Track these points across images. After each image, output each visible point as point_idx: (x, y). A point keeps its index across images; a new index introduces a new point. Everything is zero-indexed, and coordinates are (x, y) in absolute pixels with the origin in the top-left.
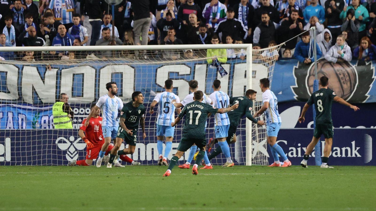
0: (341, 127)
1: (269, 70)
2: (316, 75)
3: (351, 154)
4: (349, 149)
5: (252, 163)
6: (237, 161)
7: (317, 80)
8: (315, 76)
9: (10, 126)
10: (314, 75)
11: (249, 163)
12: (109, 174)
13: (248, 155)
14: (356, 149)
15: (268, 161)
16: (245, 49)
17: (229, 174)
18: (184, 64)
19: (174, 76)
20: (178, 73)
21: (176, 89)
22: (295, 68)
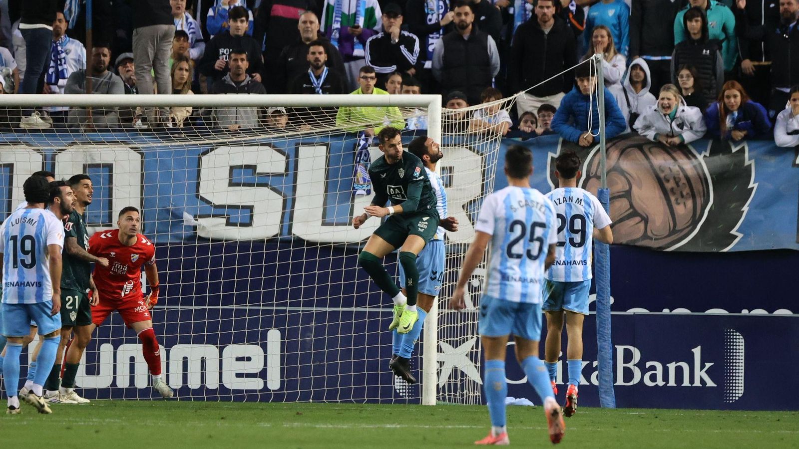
0: (666, 311)
1: (485, 162)
2: (604, 178)
3: (692, 380)
4: (685, 366)
5: (438, 399)
6: (401, 394)
7: (605, 190)
8: (601, 180)
10: (598, 178)
11: (430, 398)
12: (73, 422)
13: (427, 378)
14: (702, 367)
15: (480, 394)
16: (424, 107)
17: (378, 426)
18: (269, 145)
19: (243, 178)
20: (252, 169)
21: (249, 209)
22: (552, 158)
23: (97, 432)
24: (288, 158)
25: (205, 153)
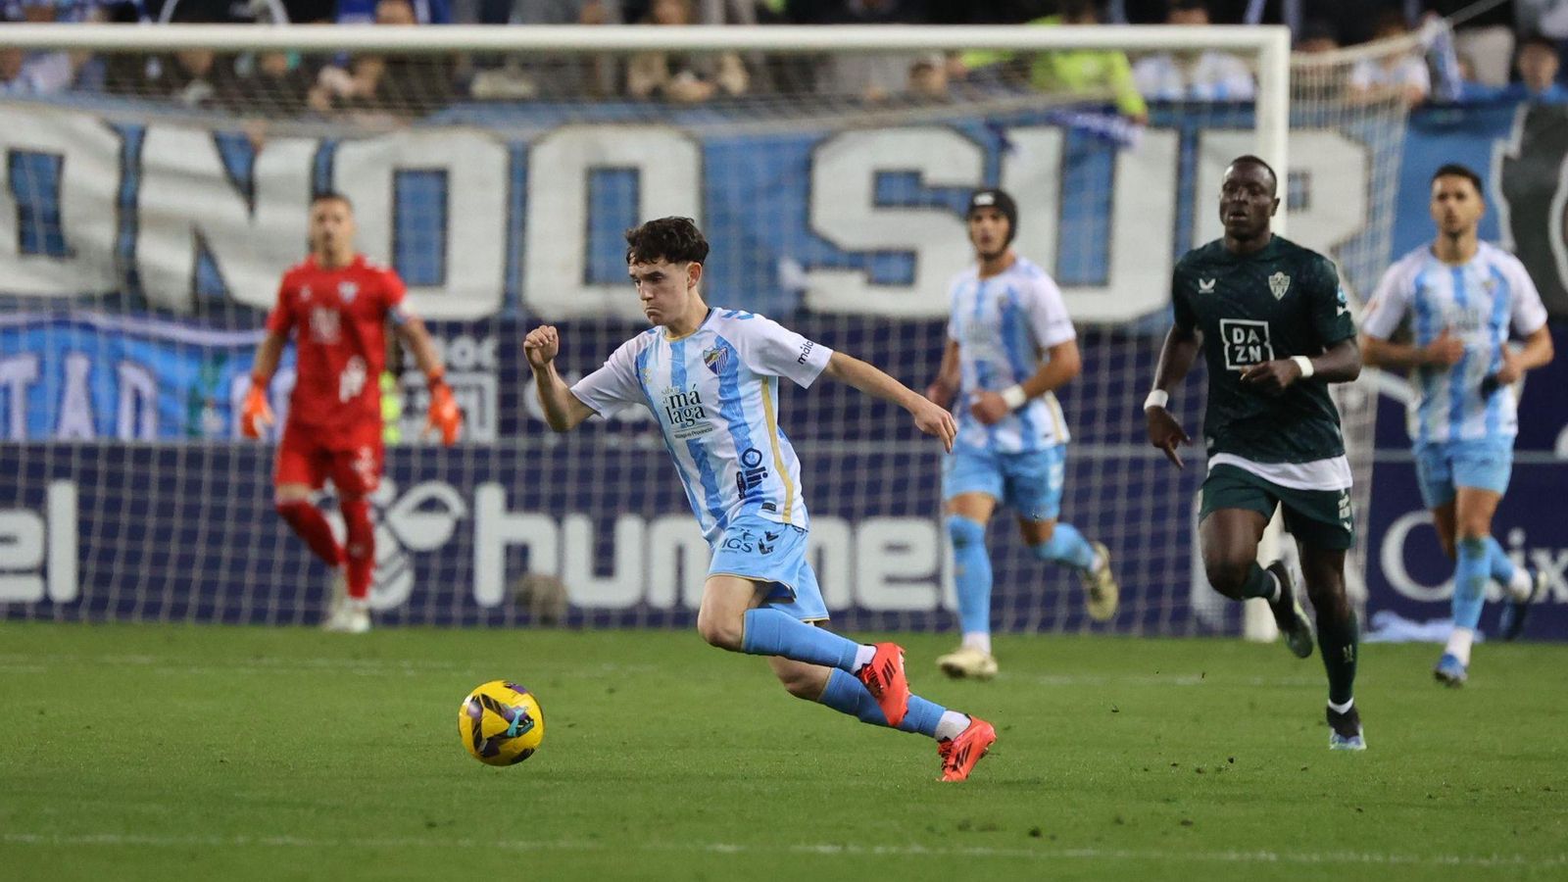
1: (1370, 161)
9: (75, 425)
18: (946, 127)
19: (899, 192)
20: (914, 177)
21: (910, 256)
22: (1507, 160)
23: (611, 691)
24: (985, 154)
25: (823, 143)
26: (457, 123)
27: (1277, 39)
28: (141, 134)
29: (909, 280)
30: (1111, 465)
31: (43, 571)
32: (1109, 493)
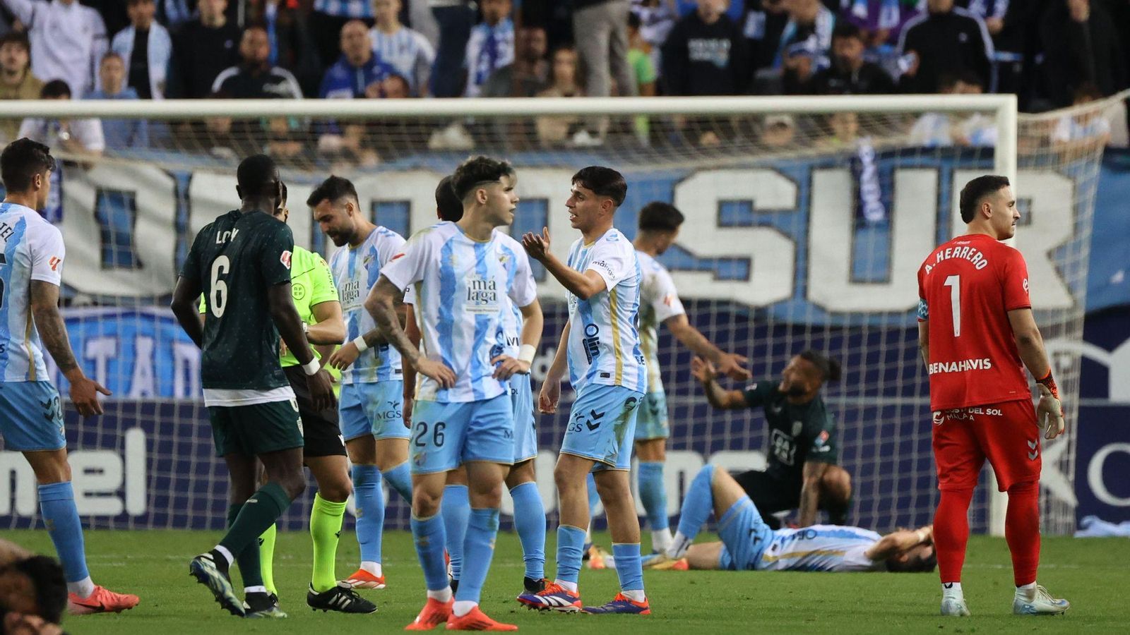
9: (141, 388)
11: (997, 527)
15: (1071, 519)
18: (773, 168)
19: (737, 216)
20: (748, 204)
21: (746, 262)
24: (799, 188)
25: (681, 180)
26: (416, 168)
27: (1009, 102)
28: (189, 178)
29: (746, 278)
30: (889, 411)
31: (121, 494)
32: (888, 430)
